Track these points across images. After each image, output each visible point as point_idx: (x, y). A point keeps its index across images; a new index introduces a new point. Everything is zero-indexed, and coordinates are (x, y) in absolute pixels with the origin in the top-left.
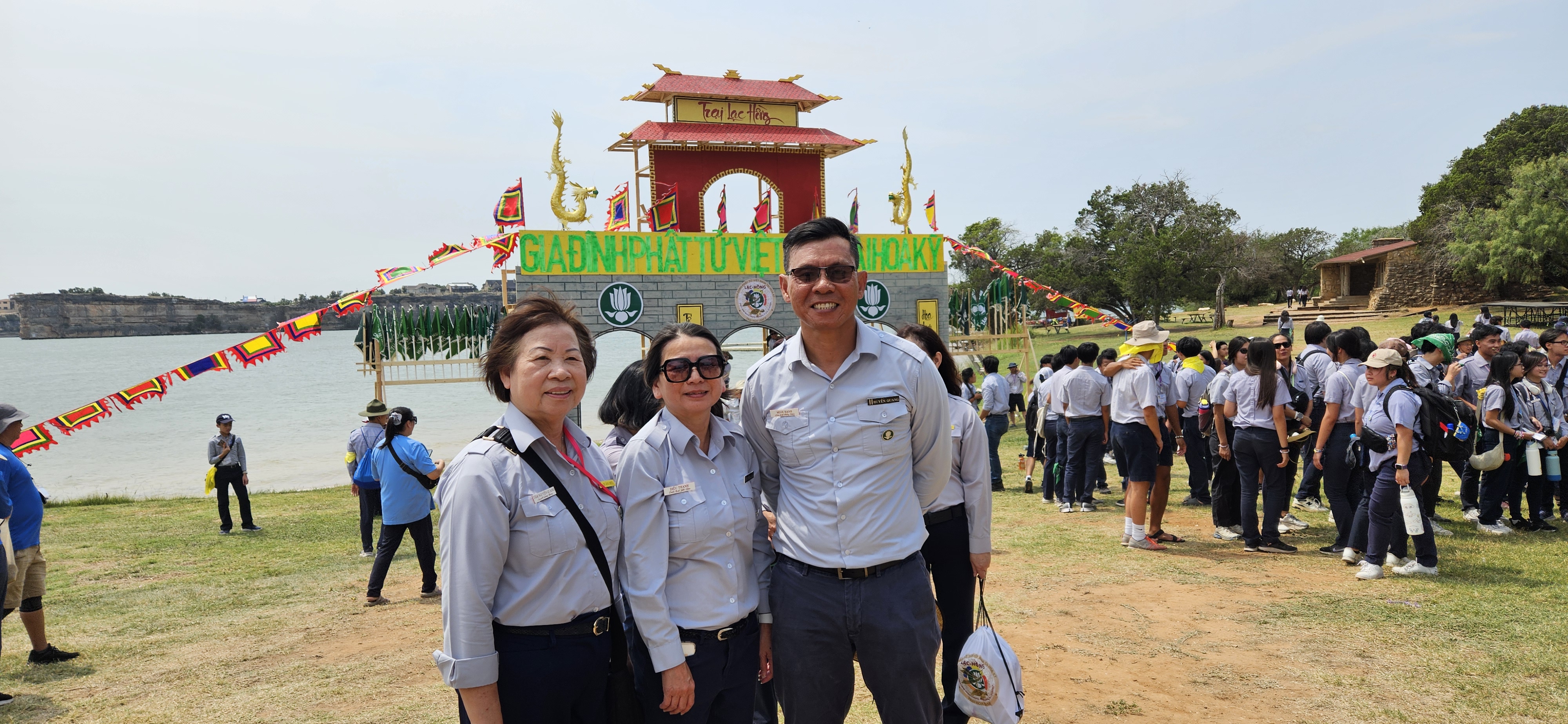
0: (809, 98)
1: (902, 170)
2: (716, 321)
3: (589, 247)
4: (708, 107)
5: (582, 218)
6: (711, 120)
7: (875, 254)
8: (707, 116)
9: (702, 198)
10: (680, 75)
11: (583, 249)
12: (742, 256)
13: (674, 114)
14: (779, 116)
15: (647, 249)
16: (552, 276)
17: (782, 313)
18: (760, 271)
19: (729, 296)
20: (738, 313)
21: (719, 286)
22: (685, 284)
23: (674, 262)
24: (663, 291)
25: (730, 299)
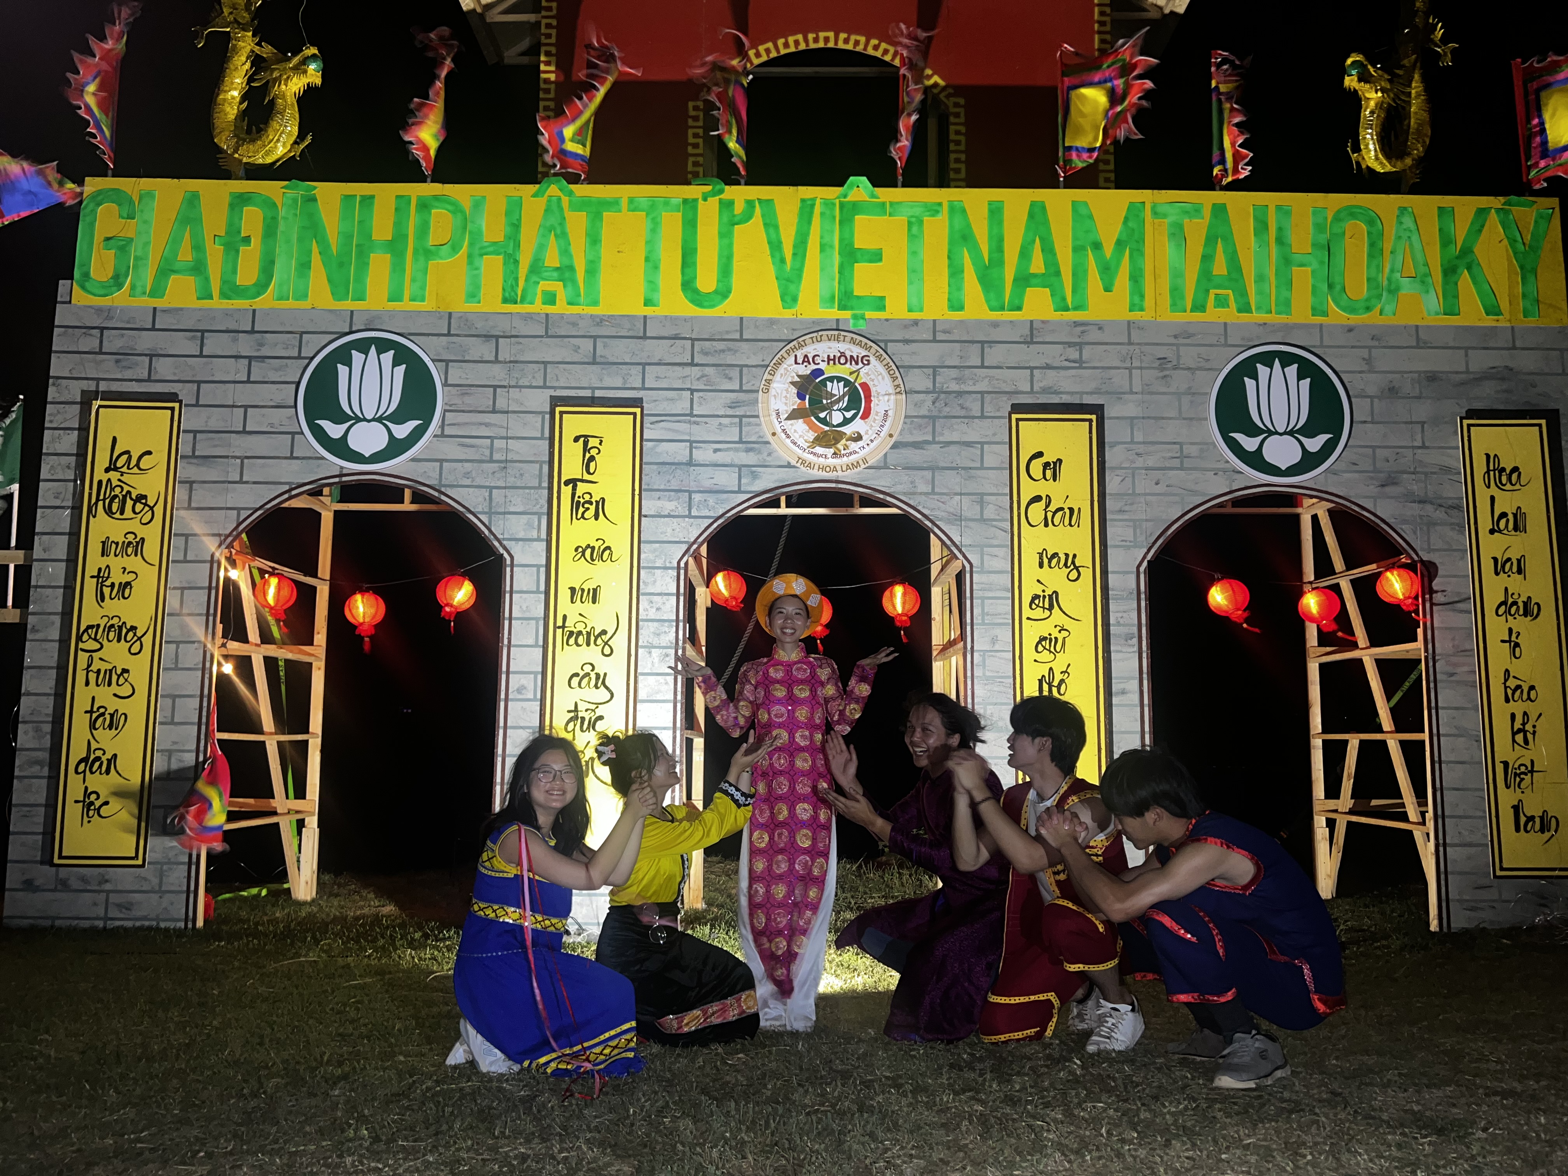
3: (290, 228)
11: (269, 233)
12: (789, 258)
15: (474, 234)
16: (164, 311)
17: (926, 446)
18: (852, 309)
19: (737, 388)
20: (768, 443)
21: (706, 354)
22: (587, 345)
23: (555, 274)
24: (516, 362)
25: (742, 396)
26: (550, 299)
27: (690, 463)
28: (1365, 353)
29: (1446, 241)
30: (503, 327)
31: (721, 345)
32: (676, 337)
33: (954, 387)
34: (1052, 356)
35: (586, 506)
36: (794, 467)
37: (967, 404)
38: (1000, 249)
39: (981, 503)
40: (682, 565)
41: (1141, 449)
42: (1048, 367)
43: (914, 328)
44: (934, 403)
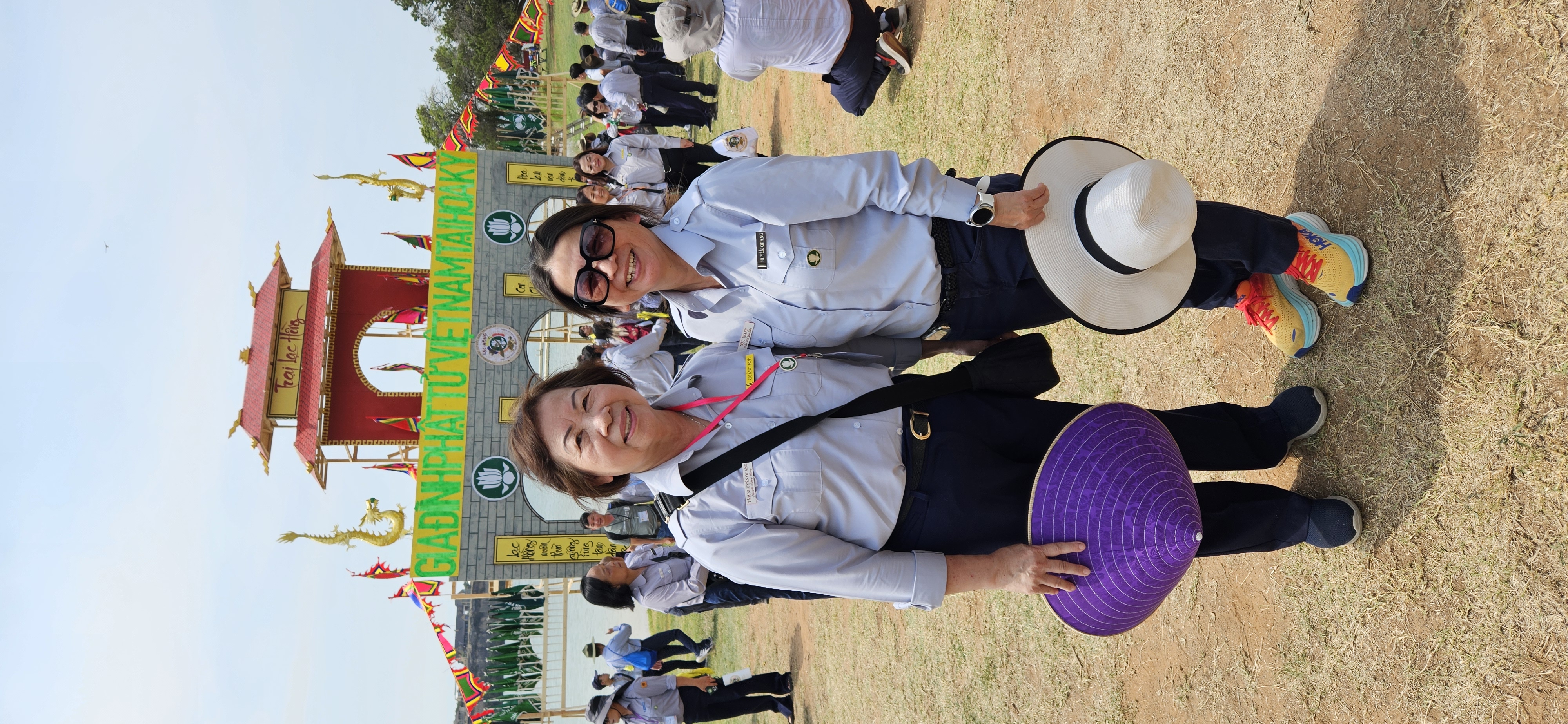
0: (277, 276)
1: (363, 184)
2: (517, 385)
3: (432, 508)
4: (281, 383)
5: (400, 515)
6: (296, 380)
7: (455, 221)
8: (292, 384)
9: (384, 394)
10: (242, 411)
11: (434, 514)
12: (450, 355)
13: (287, 418)
14: (296, 309)
15: (437, 450)
16: (461, 546)
17: (513, 319)
18: (468, 338)
19: (493, 371)
21: (482, 380)
22: (478, 415)
23: (453, 424)
24: (483, 435)
25: (496, 370)
26: (462, 426)
28: (485, 204)
29: (450, 179)
30: (471, 441)
31: (479, 376)
32: (476, 388)
33: (494, 311)
34: (484, 284)
37: (500, 308)
38: (449, 296)
39: (531, 306)
41: (515, 263)
42: (488, 286)
43: (474, 321)
44: (499, 317)
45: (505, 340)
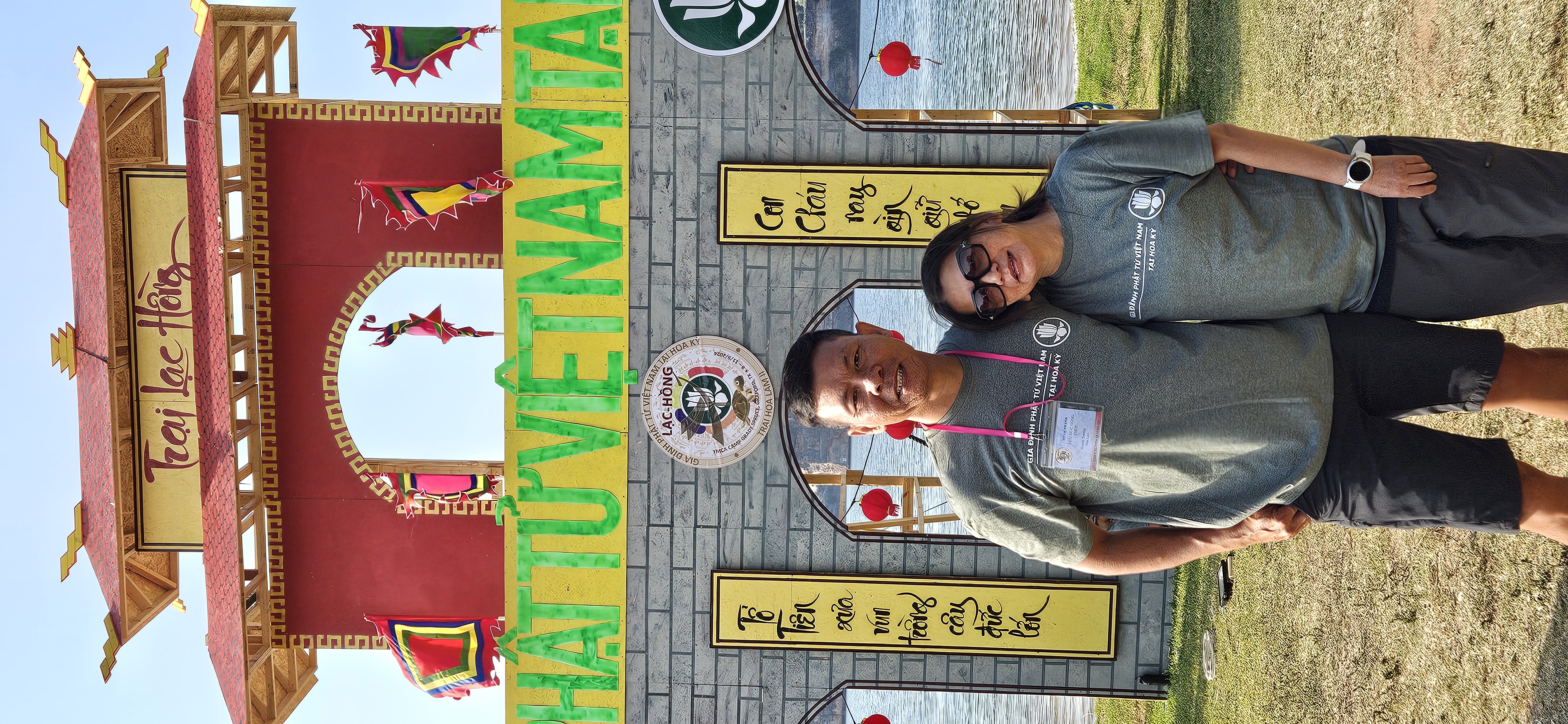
4: (156, 452)
8: (184, 458)
14: (163, 236)
15: (552, 715)
17: (748, 317)
18: (619, 382)
19: (693, 486)
20: (744, 460)
21: (662, 514)
22: (654, 618)
23: (590, 645)
24: (670, 678)
25: (701, 482)
26: (613, 649)
27: (762, 529)
30: (637, 689)
31: (654, 502)
32: (647, 541)
33: (692, 291)
34: (663, 200)
35: (802, 620)
36: (766, 437)
37: (708, 279)
38: (561, 247)
39: (801, 269)
40: (855, 537)
41: (752, 120)
42: (673, 204)
43: (637, 325)
44: (708, 310)
45: (725, 390)
